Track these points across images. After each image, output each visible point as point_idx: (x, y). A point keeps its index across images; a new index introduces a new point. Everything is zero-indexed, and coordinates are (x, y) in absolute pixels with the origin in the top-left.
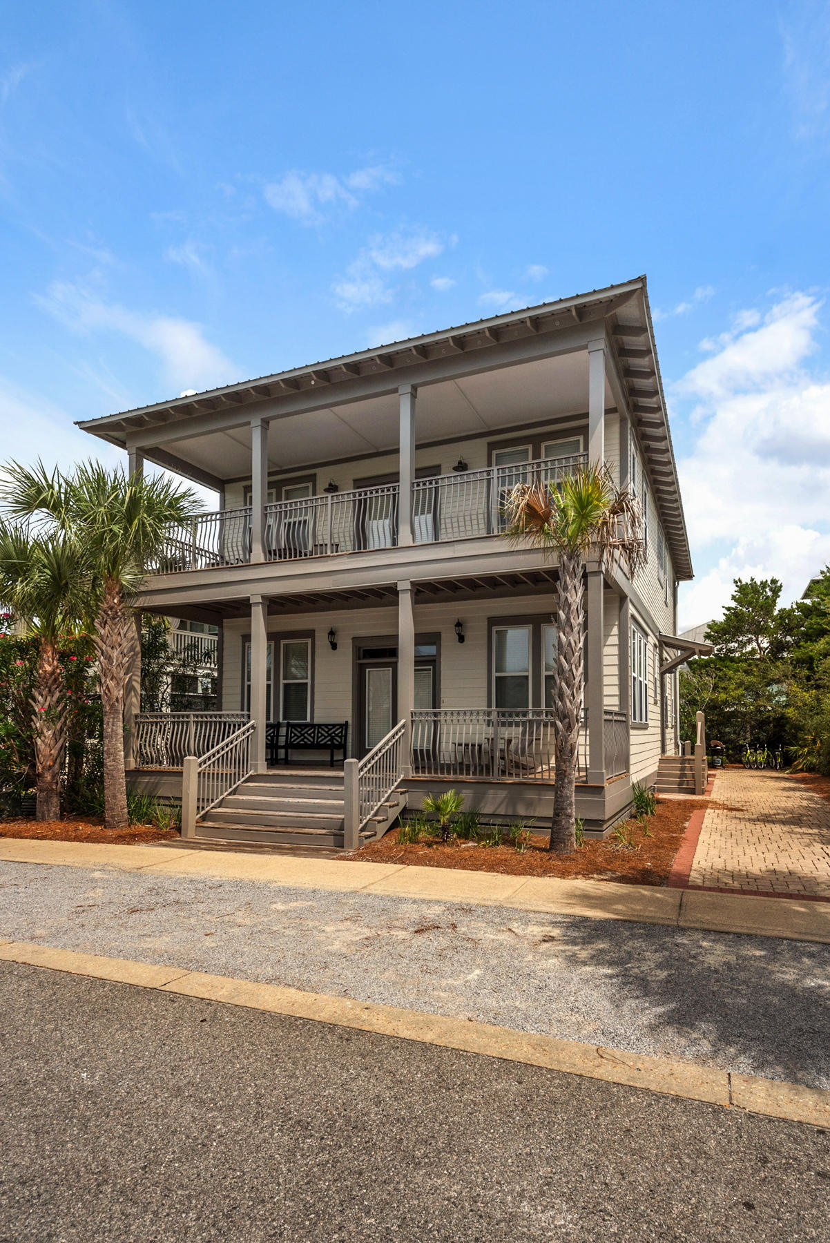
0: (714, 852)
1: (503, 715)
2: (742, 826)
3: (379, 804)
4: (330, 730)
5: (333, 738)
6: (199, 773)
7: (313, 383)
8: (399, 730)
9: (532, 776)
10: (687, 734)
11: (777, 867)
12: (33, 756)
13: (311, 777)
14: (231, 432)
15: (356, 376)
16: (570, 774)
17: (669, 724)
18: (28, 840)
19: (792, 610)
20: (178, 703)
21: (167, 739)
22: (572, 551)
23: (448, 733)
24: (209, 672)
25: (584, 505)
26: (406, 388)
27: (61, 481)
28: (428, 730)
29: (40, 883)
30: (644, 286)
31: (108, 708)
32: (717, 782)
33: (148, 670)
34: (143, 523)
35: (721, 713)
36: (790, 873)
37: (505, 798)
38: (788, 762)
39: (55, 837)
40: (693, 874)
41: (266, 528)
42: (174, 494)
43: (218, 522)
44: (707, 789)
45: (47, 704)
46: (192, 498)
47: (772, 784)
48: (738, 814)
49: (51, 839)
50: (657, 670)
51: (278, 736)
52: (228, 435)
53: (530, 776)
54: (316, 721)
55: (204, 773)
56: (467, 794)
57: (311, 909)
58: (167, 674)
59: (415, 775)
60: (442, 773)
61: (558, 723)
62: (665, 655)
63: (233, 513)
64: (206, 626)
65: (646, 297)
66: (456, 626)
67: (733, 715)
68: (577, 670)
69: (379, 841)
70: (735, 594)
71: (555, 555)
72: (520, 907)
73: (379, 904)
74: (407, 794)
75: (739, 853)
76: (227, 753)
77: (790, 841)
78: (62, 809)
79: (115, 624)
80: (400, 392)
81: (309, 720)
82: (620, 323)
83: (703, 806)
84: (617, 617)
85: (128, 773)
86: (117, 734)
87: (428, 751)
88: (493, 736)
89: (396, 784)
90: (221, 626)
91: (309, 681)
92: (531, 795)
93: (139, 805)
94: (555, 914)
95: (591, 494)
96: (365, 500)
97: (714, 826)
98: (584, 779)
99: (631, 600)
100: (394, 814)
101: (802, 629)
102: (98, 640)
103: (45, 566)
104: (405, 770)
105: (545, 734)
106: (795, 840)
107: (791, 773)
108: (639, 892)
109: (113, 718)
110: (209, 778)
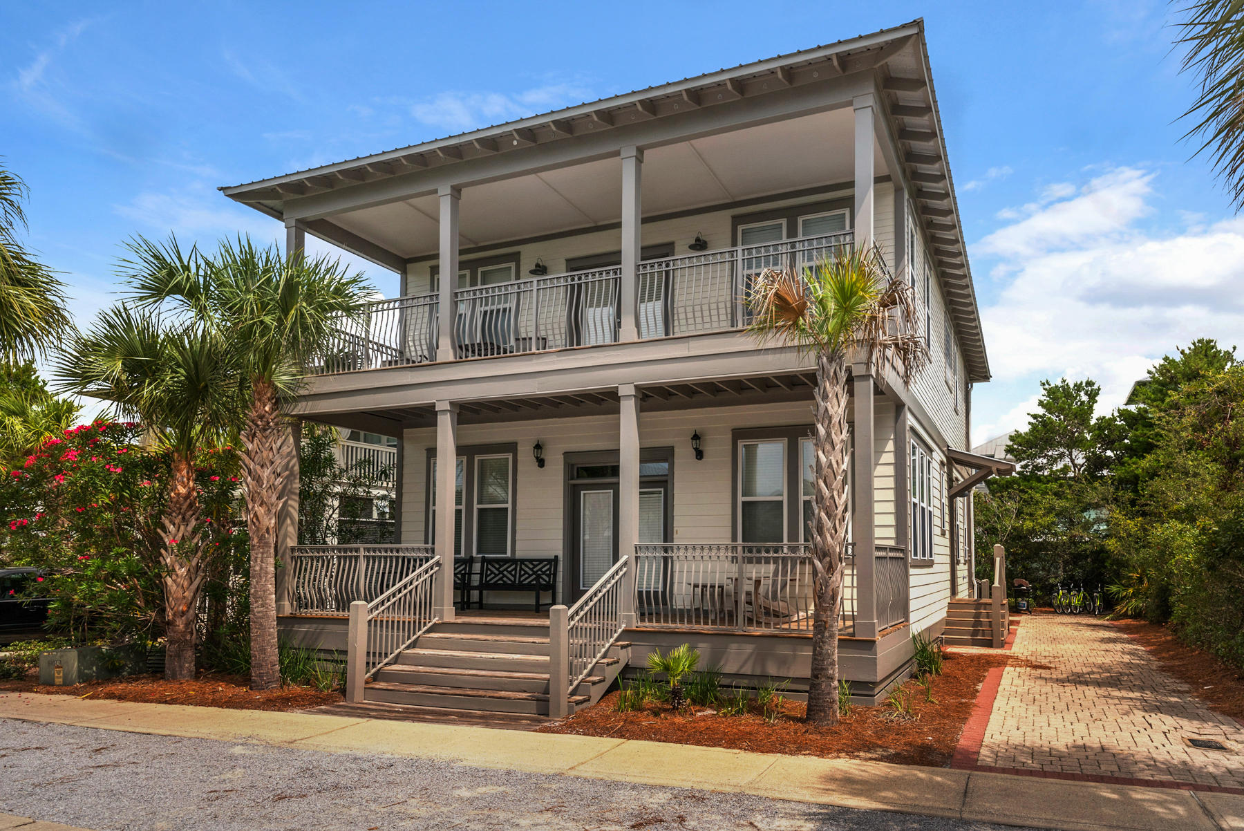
0: (1012, 723)
1: (750, 551)
2: (1047, 688)
3: (594, 661)
4: (535, 566)
5: (539, 576)
6: (370, 621)
7: (515, 143)
8: (620, 569)
9: (786, 626)
10: (984, 571)
11: (1088, 741)
12: (162, 600)
13: (510, 626)
14: (414, 201)
15: (569, 136)
16: (831, 626)
17: (962, 560)
18: (154, 705)
19: (1114, 419)
20: (347, 533)
21: (332, 576)
22: (833, 351)
23: (681, 572)
24: (386, 493)
25: (846, 297)
26: (629, 151)
27: (200, 261)
28: (656, 568)
29: (164, 761)
30: (921, 31)
31: (256, 541)
32: (1021, 631)
33: (308, 492)
34: (302, 314)
35: (1027, 545)
36: (1103, 749)
37: (752, 654)
38: (1109, 605)
39: (187, 701)
40: (984, 751)
41: (456, 317)
42: (341, 279)
43: (397, 312)
44: (1007, 640)
45: (180, 534)
46: (362, 285)
47: (1089, 633)
48: (1045, 673)
49: (182, 703)
50: (945, 493)
51: (470, 574)
52: (411, 205)
53: (784, 626)
54: (519, 555)
55: (376, 621)
56: (703, 648)
57: (503, 796)
58: (333, 496)
59: (639, 624)
60: (674, 621)
61: (817, 562)
62: (955, 474)
63: (415, 301)
64: (384, 438)
65: (924, 44)
66: (692, 439)
67: (1043, 546)
68: (839, 496)
69: (594, 707)
70: (1043, 398)
71: (813, 354)
72: (766, 795)
73: (588, 790)
74: (629, 648)
75: (1042, 724)
76: (405, 595)
77: (1106, 708)
78: (199, 664)
79: (266, 438)
80: (623, 154)
81: (509, 554)
82: (892, 75)
83: (1001, 662)
84: (892, 430)
85: (280, 620)
86: (267, 573)
87: (656, 593)
88: (737, 576)
89: (616, 636)
90: (400, 437)
91: (509, 506)
92: (784, 650)
93: (295, 662)
94: (809, 804)
95: (855, 283)
96: (580, 286)
97: (1014, 689)
98: (851, 630)
99: (909, 409)
100: (612, 673)
101: (1126, 441)
102: (244, 456)
103: (179, 366)
104: (628, 618)
105: (802, 574)
106: (1112, 707)
107: (1112, 619)
108: (915, 775)
109: (263, 553)
110: (381, 626)
